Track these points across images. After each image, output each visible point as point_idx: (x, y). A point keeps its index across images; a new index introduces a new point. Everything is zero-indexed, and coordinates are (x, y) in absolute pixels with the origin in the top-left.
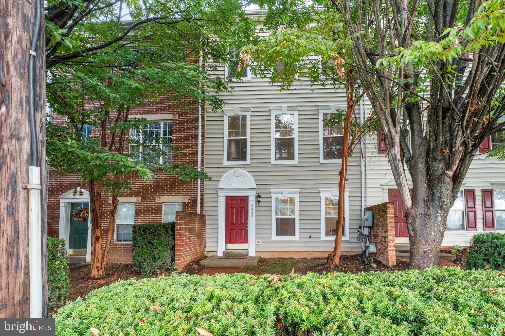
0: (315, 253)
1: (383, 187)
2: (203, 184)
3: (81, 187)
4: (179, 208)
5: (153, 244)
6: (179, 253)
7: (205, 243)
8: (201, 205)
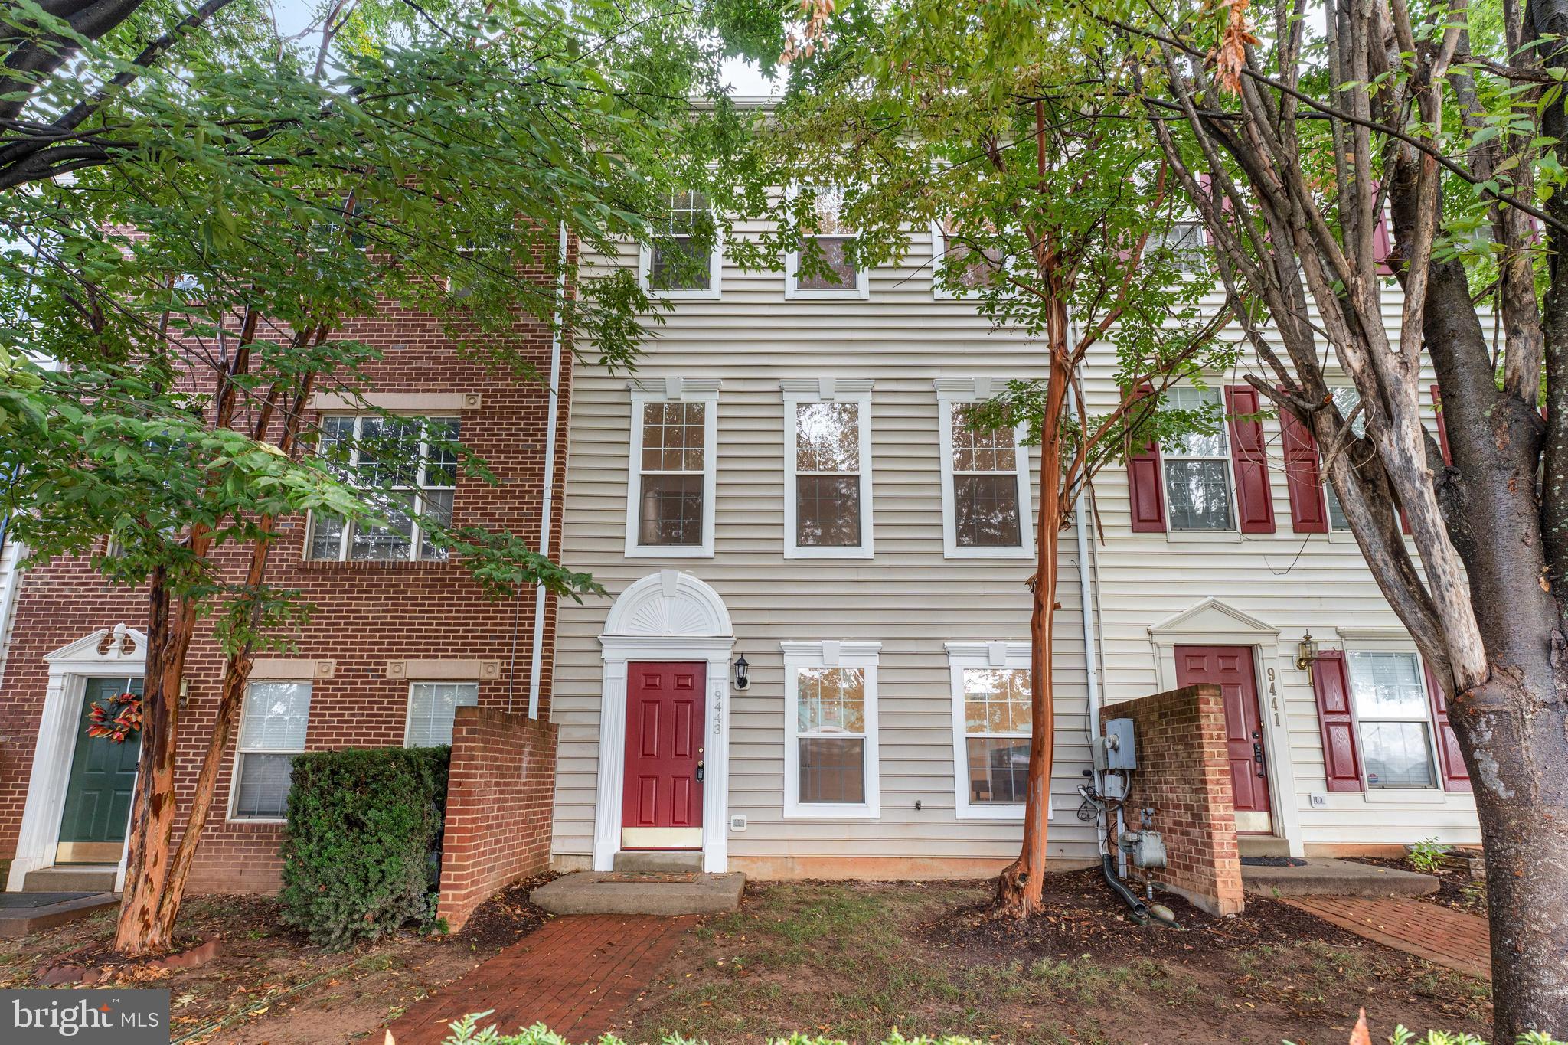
0: (936, 863)
1: (1156, 639)
2: (553, 618)
3: (129, 624)
4: (465, 697)
5: (362, 826)
6: (458, 859)
7: (550, 826)
8: (542, 690)
